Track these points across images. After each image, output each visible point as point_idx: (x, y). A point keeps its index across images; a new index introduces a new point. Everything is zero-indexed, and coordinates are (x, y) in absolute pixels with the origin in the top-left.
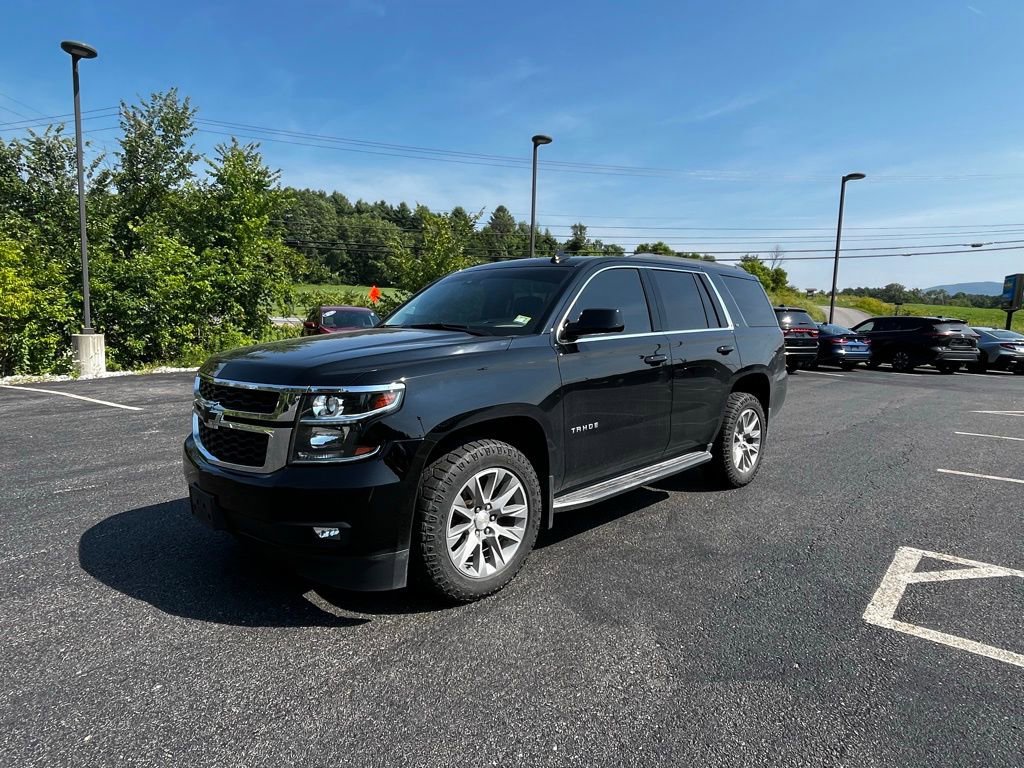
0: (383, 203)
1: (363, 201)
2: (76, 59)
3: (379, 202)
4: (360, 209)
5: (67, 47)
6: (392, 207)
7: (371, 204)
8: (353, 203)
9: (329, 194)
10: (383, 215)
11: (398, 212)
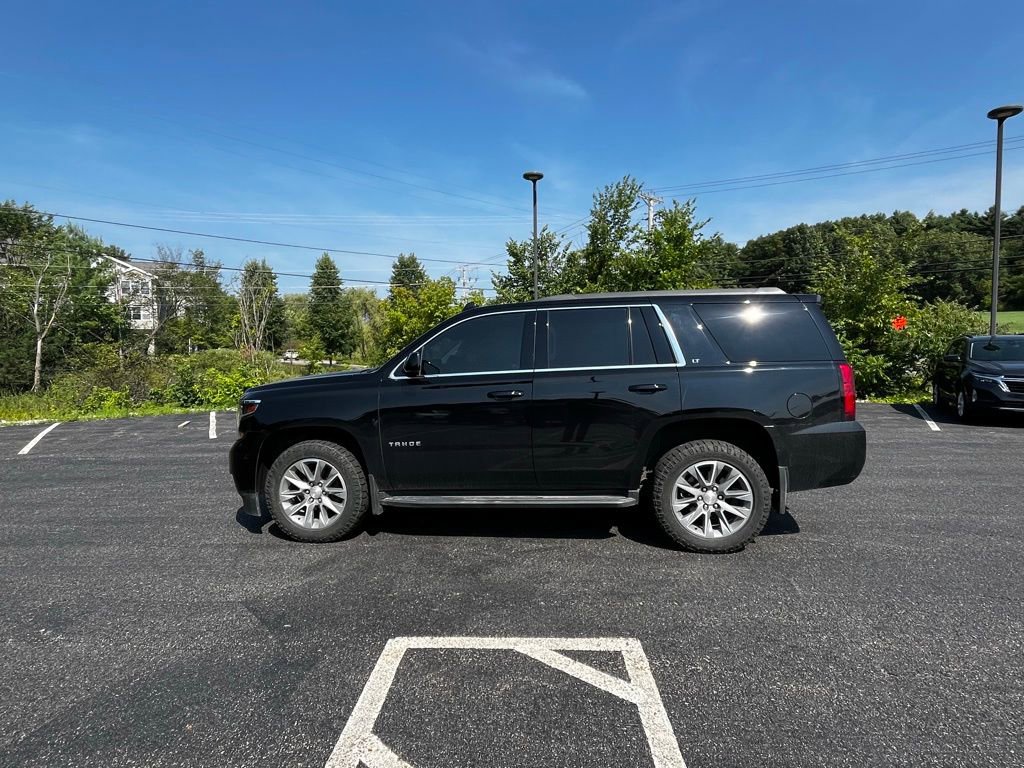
0: (964, 212)
1: (936, 215)
2: (534, 182)
3: (958, 212)
4: (931, 224)
5: (527, 176)
6: (976, 214)
7: (947, 215)
8: (921, 217)
9: (889, 215)
10: (963, 225)
11: (986, 219)
